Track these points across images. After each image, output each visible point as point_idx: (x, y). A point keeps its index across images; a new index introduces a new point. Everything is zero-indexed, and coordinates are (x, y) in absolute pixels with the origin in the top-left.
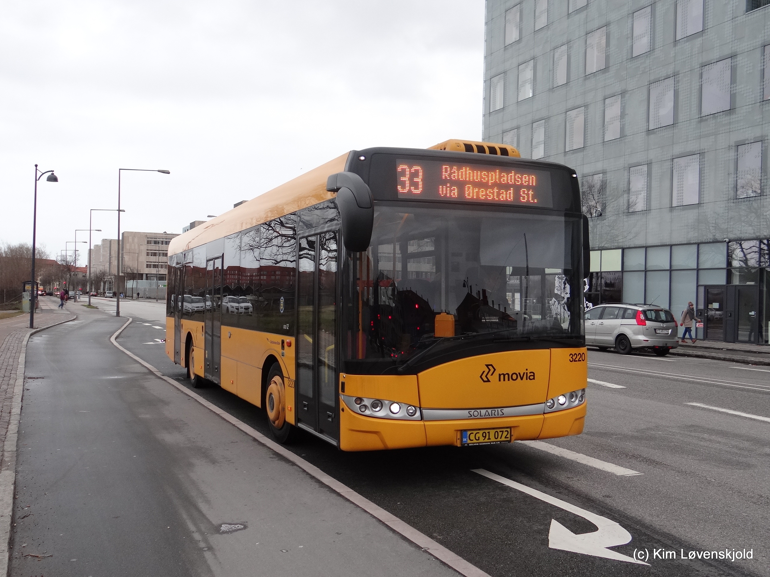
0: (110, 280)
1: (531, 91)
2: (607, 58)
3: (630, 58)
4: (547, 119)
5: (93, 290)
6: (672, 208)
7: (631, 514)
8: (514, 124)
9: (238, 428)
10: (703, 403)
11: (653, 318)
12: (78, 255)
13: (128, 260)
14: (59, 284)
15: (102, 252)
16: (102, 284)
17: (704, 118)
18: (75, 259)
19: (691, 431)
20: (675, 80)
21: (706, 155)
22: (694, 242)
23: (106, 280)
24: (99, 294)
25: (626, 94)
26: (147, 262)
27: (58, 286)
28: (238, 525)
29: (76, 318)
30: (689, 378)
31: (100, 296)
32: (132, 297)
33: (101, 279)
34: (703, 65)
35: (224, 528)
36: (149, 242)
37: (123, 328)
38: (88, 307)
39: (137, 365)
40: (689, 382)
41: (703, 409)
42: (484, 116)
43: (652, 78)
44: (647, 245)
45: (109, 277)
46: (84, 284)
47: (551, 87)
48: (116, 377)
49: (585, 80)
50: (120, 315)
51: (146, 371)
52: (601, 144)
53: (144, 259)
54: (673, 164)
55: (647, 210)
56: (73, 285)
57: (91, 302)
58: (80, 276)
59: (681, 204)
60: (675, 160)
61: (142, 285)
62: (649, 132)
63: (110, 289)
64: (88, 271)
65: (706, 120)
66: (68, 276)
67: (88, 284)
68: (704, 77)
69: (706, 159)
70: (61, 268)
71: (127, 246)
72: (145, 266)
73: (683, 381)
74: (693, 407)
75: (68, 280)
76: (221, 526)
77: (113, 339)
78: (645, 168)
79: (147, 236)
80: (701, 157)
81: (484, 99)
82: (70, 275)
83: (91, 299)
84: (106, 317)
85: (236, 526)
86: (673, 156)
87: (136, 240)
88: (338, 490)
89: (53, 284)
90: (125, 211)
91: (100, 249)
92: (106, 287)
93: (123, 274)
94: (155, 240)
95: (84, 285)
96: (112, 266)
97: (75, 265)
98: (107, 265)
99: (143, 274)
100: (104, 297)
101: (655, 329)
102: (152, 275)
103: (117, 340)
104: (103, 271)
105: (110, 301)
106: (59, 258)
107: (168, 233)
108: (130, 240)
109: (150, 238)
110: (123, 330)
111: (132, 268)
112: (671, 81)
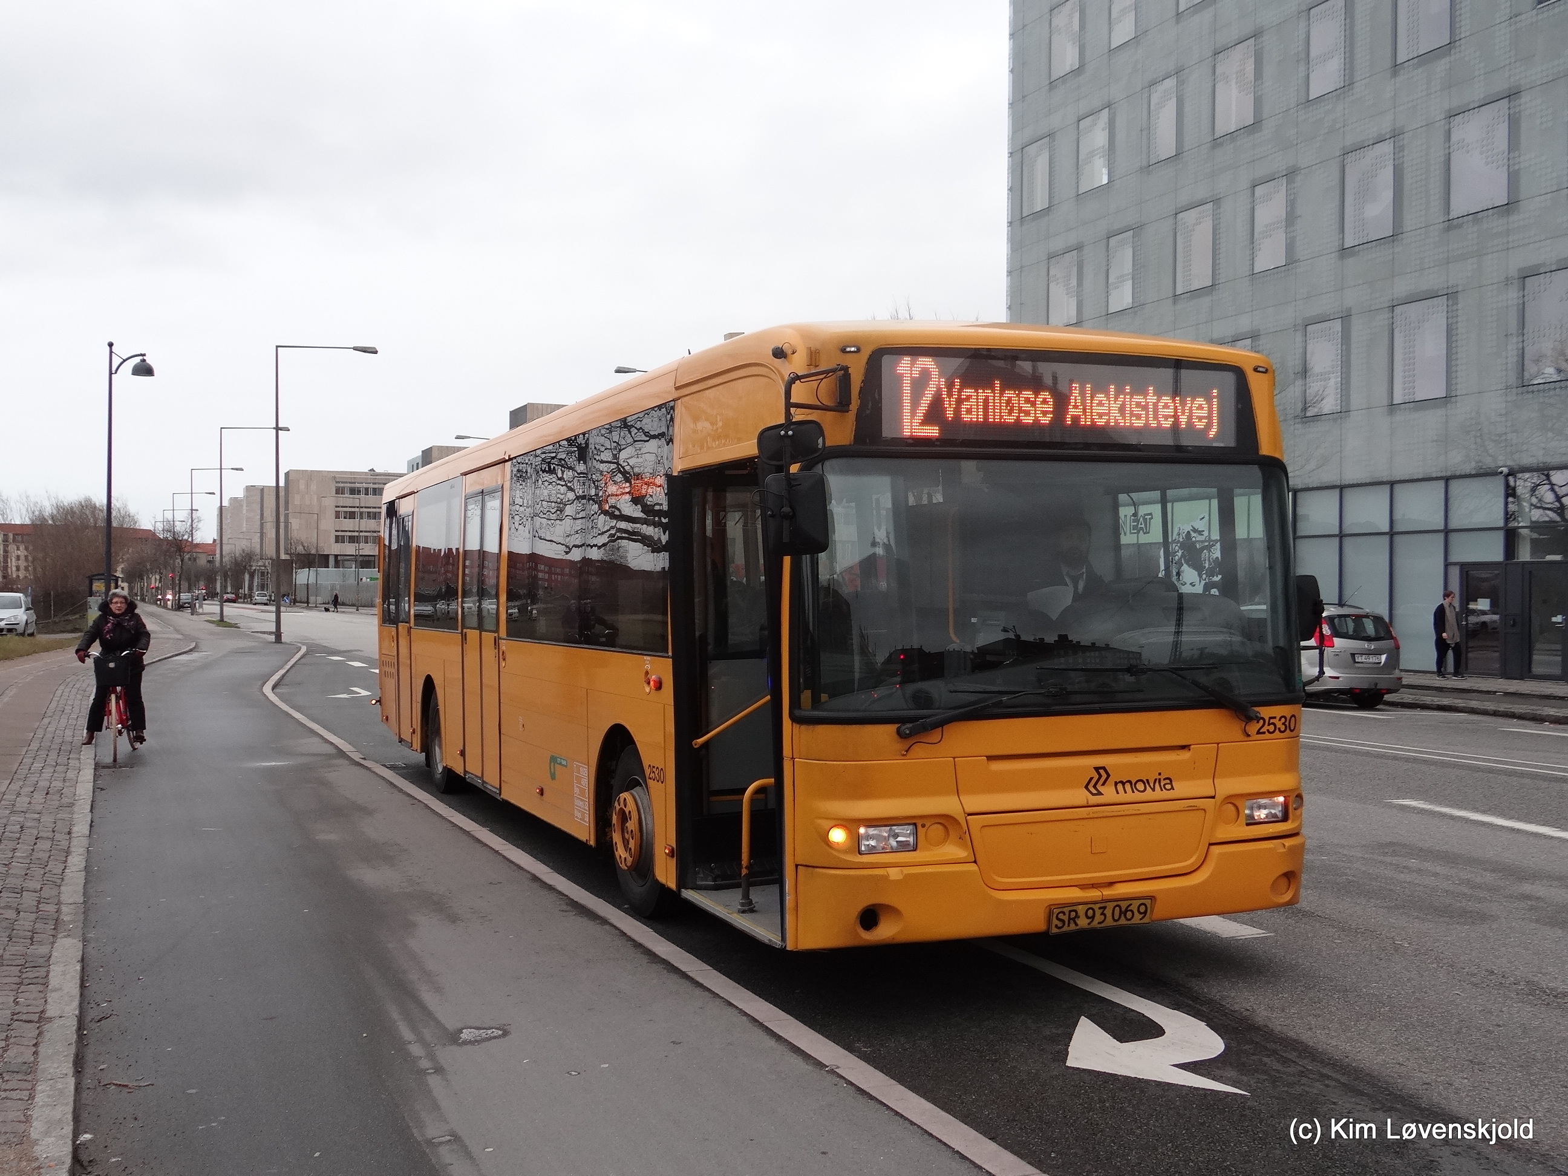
0: (263, 568)
1: (1105, 171)
2: (1258, 102)
3: (1304, 101)
4: (1137, 229)
5: (229, 590)
6: (1392, 407)
7: (1231, 1005)
8: (1072, 239)
9: (504, 857)
10: (1425, 800)
11: (1351, 632)
12: (197, 520)
13: (298, 528)
14: (161, 578)
15: (244, 512)
16: (247, 577)
17: (1455, 222)
18: (192, 528)
19: (1385, 854)
20: (1396, 146)
21: (1460, 296)
22: (1439, 475)
23: (254, 568)
24: (241, 598)
25: (1297, 174)
26: (336, 531)
27: (158, 582)
28: (491, 1031)
29: (194, 648)
30: (1409, 751)
31: (244, 603)
32: (308, 602)
33: (245, 567)
34: (1451, 115)
35: (466, 1035)
36: (339, 491)
37: (288, 667)
38: (218, 625)
39: (316, 740)
40: (1407, 760)
41: (1422, 811)
42: (1010, 224)
43: (1349, 141)
44: (1344, 482)
45: (260, 563)
46: (209, 576)
47: (1145, 164)
48: (274, 763)
49: (1214, 147)
50: (283, 640)
51: (334, 751)
52: (1248, 278)
53: (329, 525)
54: (1393, 318)
55: (1343, 412)
56: (188, 580)
57: (224, 614)
58: (202, 561)
59: (1411, 398)
60: (1398, 310)
61: (328, 578)
62: (1344, 252)
63: (262, 587)
64: (218, 551)
65: (1460, 226)
66: (179, 561)
67: (218, 578)
68: (1454, 138)
69: (1460, 306)
70: (164, 547)
71: (296, 500)
72: (333, 539)
73: (1395, 758)
74: (1403, 808)
75: (178, 569)
76: (460, 1031)
77: (267, 689)
78: (1337, 325)
79: (335, 477)
80: (1450, 302)
81: (1010, 189)
82: (182, 561)
83: (225, 608)
84: (254, 644)
85: (489, 1032)
86: (1393, 300)
87: (313, 487)
88: (683, 968)
89: (148, 578)
90: (289, 430)
91: (242, 506)
92: (255, 584)
93: (288, 558)
94: (353, 485)
95: (210, 580)
96: (266, 540)
97: (192, 540)
98: (256, 539)
99: (328, 555)
100: (251, 603)
101: (1353, 655)
102: (348, 557)
103: (277, 690)
104: (247, 550)
105: (263, 611)
106: (160, 526)
107: (377, 470)
108: (302, 486)
109: (342, 483)
110: (288, 671)
111: (306, 545)
112: (1386, 148)
